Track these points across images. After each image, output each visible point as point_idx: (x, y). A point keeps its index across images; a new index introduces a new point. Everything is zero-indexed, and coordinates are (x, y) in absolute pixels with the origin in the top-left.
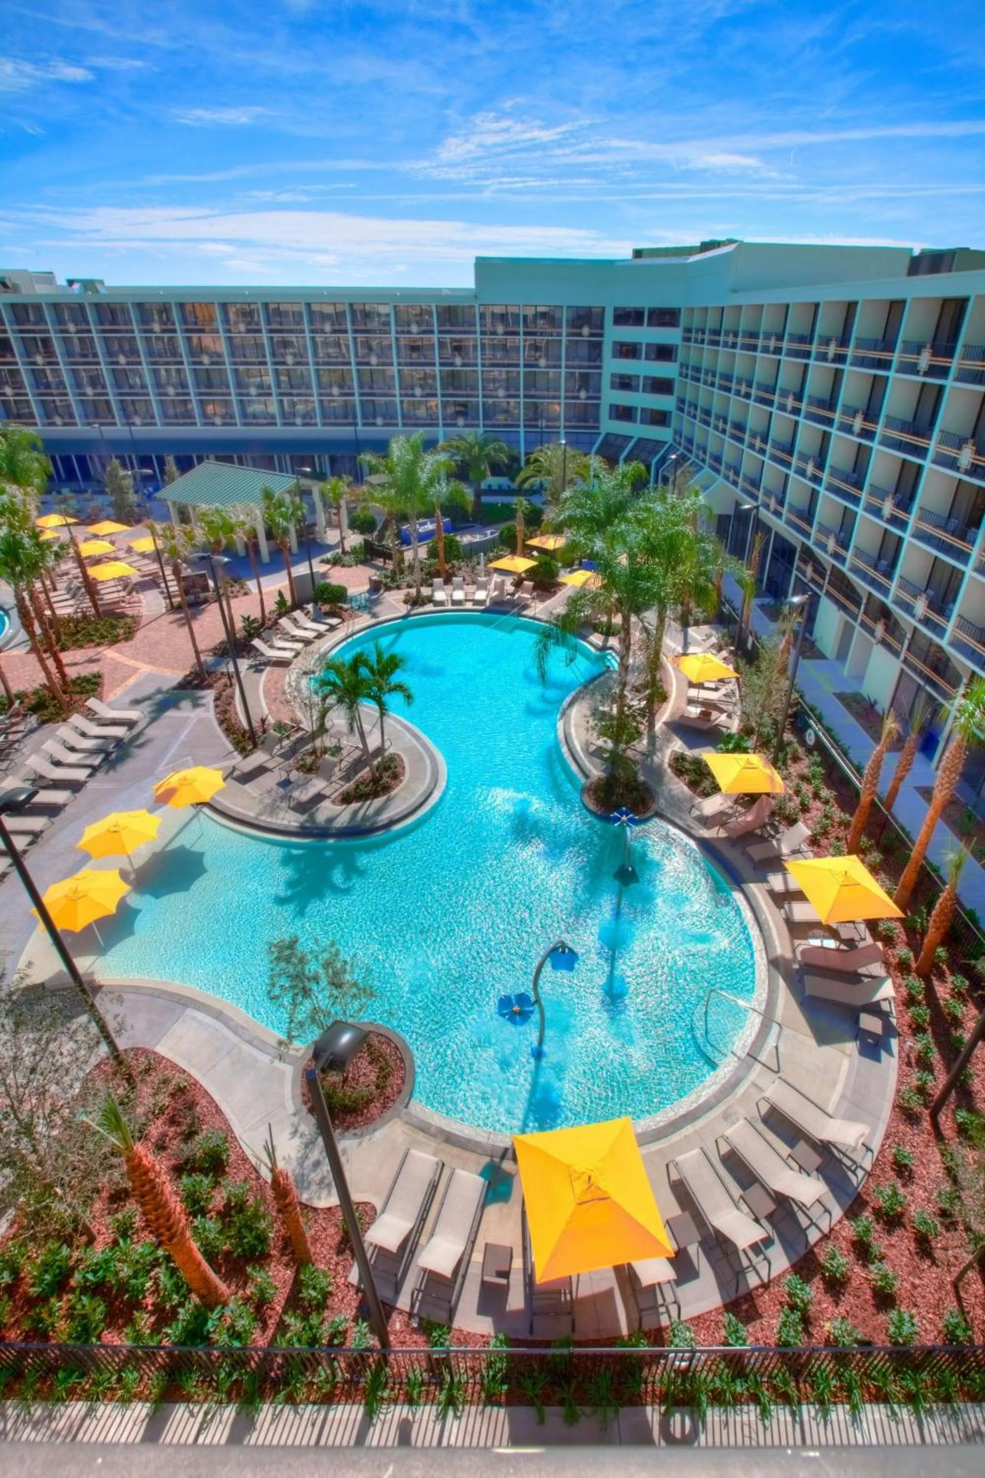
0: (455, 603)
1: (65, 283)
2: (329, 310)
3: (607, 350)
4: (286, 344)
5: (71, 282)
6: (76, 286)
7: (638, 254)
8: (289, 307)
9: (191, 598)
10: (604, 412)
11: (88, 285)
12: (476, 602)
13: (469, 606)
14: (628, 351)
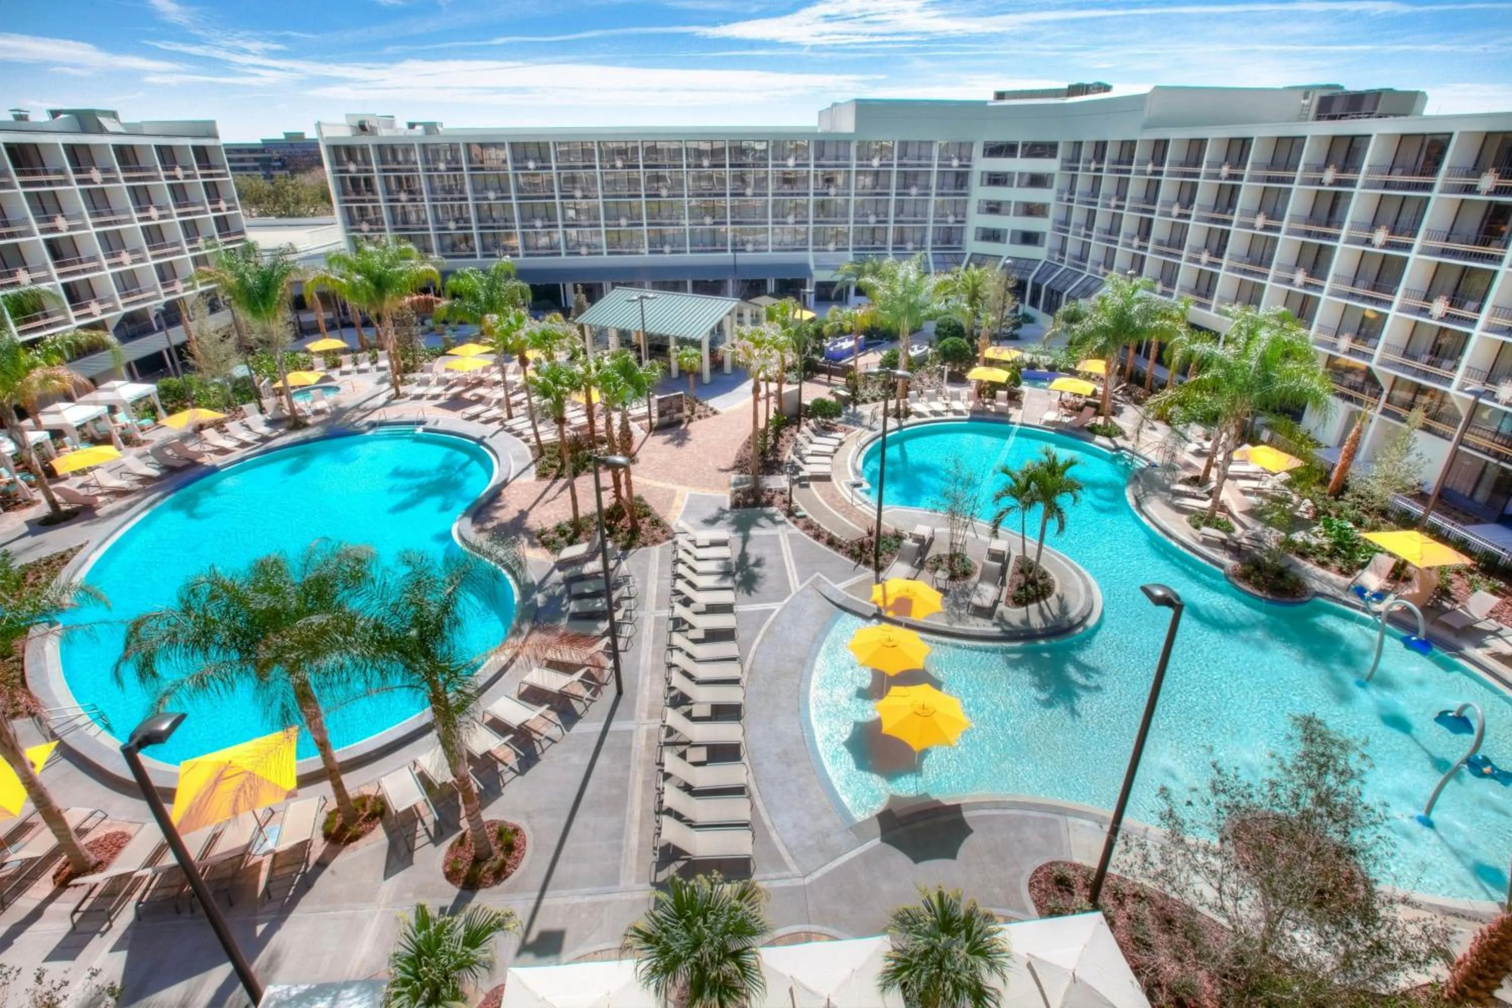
0: (935, 413)
1: (406, 127)
2: (705, 146)
3: (975, 180)
4: (659, 178)
5: (412, 126)
6: (419, 128)
7: (1000, 96)
8: (666, 145)
9: (666, 419)
10: (970, 235)
11: (430, 128)
12: (956, 412)
13: (950, 416)
14: (996, 179)
